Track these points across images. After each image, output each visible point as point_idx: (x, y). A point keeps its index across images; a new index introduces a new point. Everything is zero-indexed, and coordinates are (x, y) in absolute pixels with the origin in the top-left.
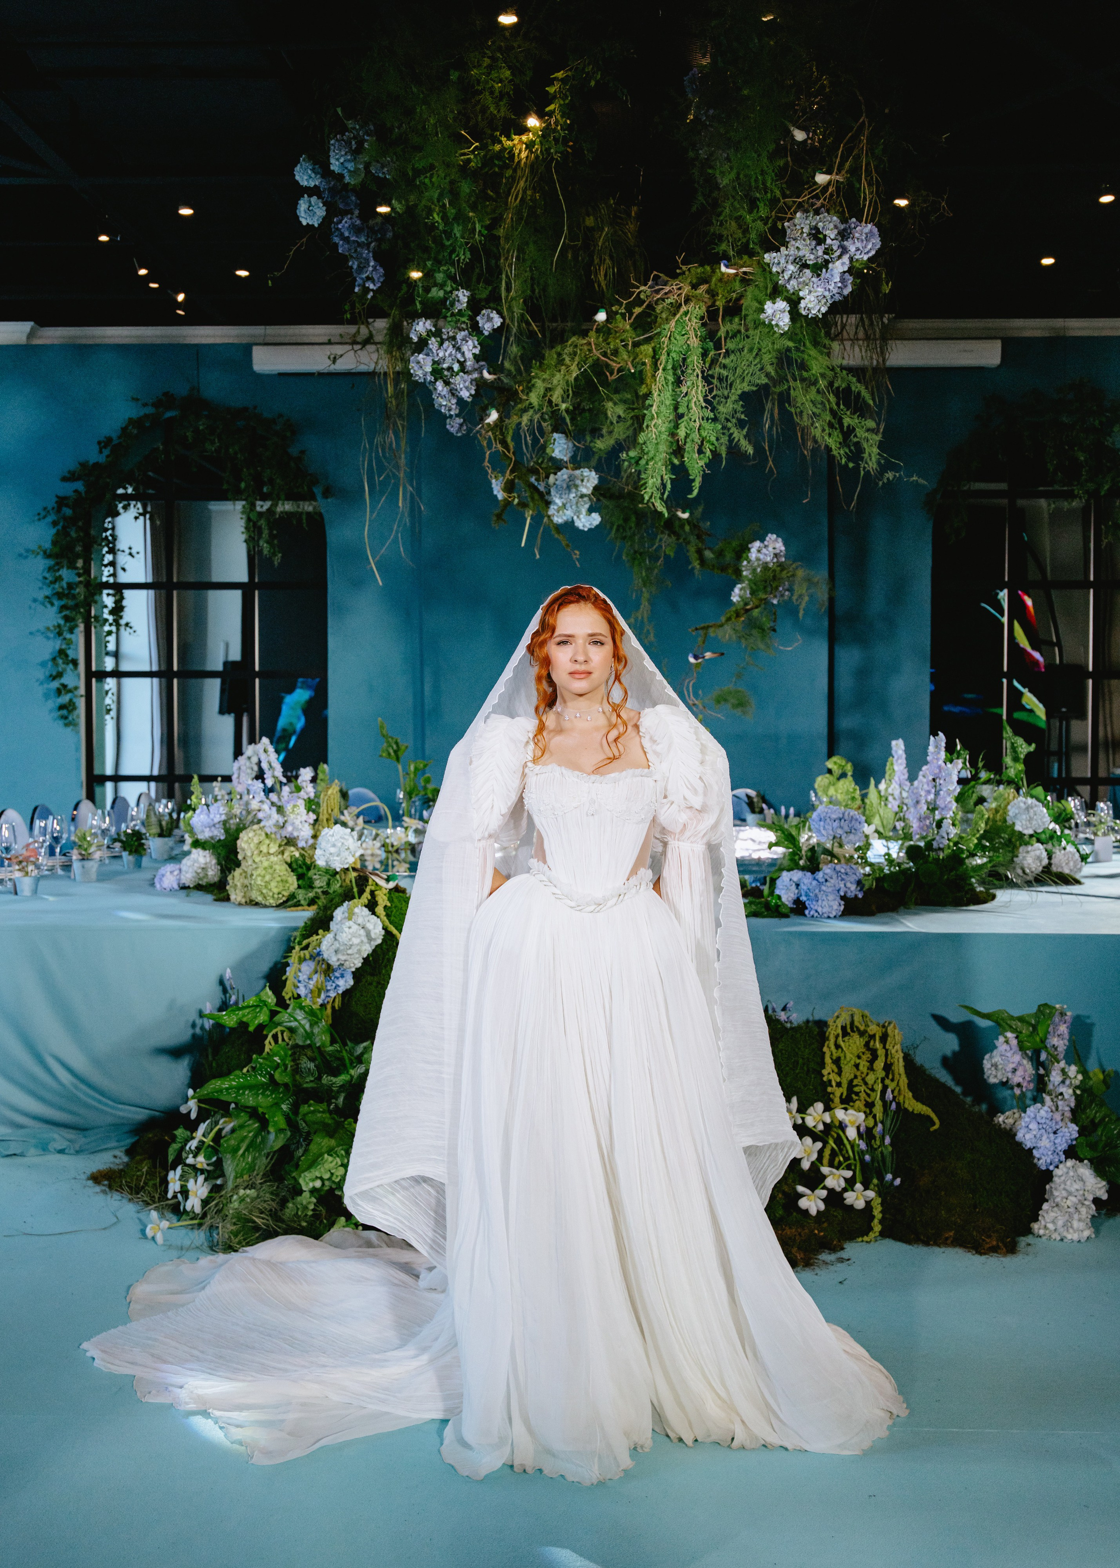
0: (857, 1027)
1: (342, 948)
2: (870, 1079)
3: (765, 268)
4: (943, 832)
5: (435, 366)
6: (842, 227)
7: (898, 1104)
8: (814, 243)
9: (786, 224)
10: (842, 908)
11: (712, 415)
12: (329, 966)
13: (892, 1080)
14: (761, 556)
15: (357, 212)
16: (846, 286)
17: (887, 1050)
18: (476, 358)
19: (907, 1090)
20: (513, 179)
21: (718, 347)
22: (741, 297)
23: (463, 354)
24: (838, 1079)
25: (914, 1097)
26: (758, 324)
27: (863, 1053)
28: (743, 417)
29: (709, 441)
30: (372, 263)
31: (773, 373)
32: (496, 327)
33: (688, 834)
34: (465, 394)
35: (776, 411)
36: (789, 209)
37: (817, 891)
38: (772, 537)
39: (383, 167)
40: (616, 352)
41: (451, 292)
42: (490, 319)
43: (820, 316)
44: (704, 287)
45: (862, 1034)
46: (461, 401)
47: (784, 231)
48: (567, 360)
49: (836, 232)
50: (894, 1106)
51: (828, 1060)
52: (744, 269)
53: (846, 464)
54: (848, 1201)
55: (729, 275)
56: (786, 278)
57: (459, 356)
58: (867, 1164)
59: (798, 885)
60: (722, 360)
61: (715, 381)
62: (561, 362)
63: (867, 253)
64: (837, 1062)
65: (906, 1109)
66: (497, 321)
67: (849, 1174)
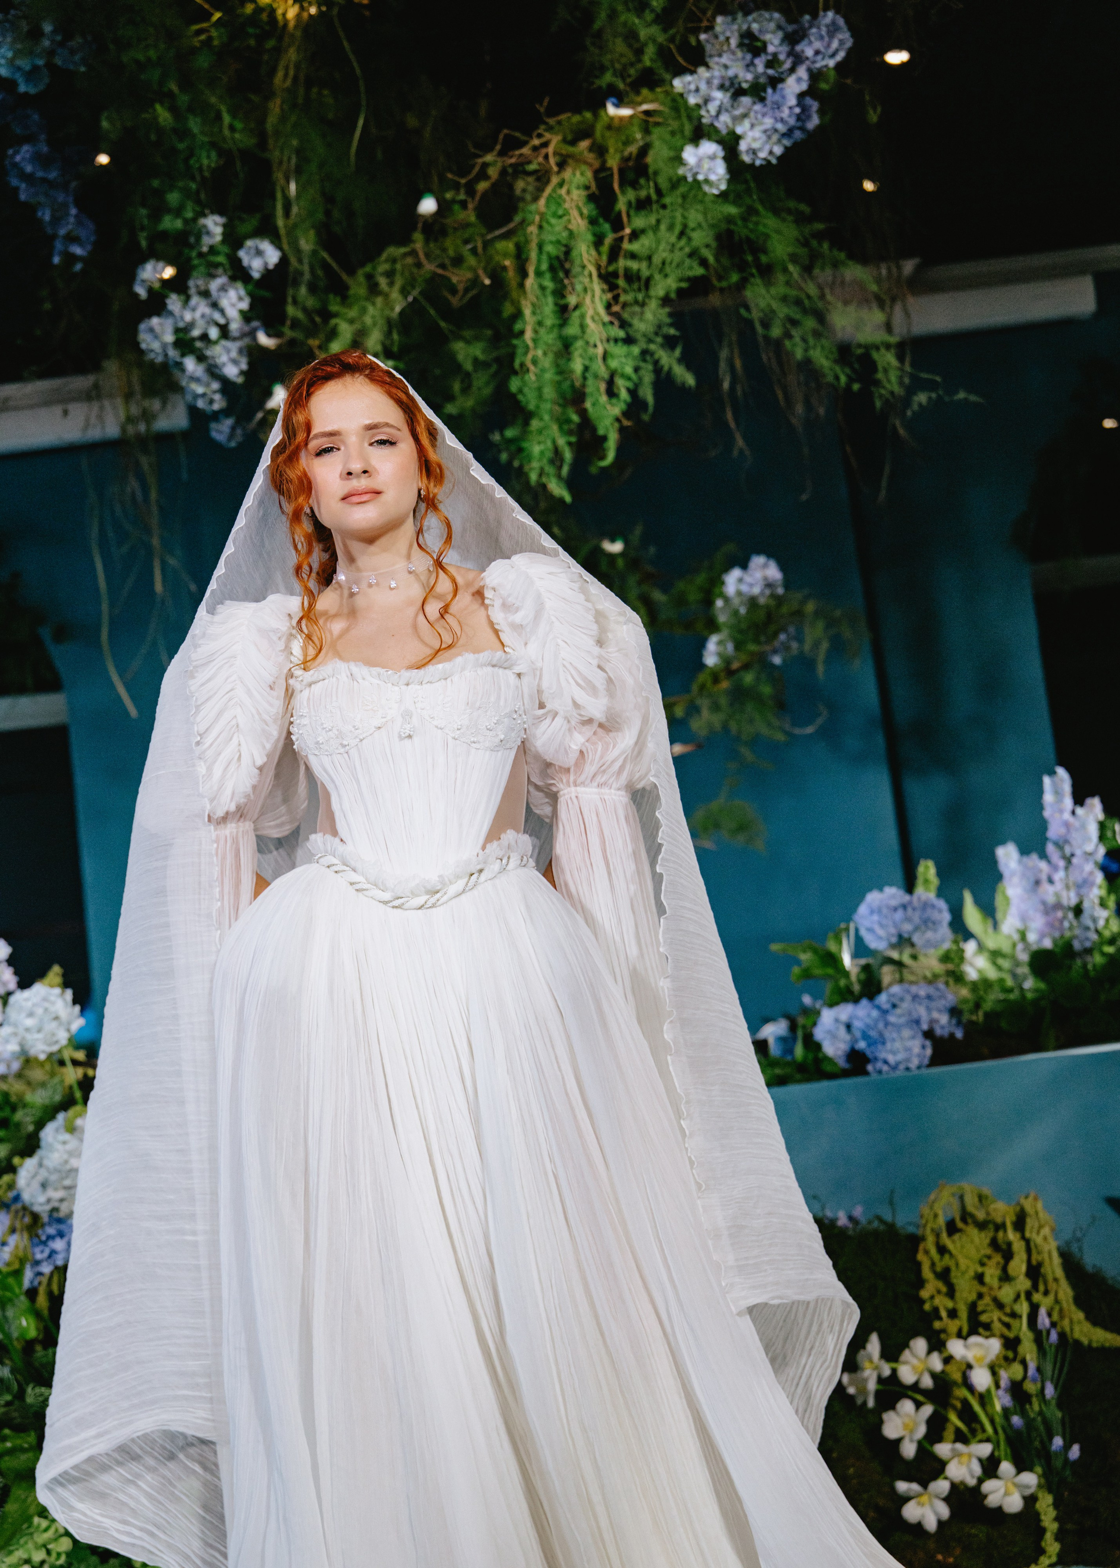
0: (972, 1216)
1: (54, 1178)
2: (1006, 1293)
3: (677, 102)
4: (1086, 920)
5: (181, 335)
6: (790, 28)
7: (1062, 1335)
8: (749, 57)
9: (703, 37)
10: (929, 1052)
11: (621, 334)
12: (35, 1217)
13: (1046, 1293)
14: (744, 588)
15: (43, 137)
16: (809, 117)
17: (1028, 1242)
18: (246, 317)
19: (1073, 1308)
20: (278, 51)
21: (617, 225)
22: (644, 150)
23: (222, 312)
24: (950, 1304)
25: (1088, 1318)
26: (677, 182)
27: (989, 1257)
28: (672, 331)
29: (623, 376)
30: (73, 211)
31: (711, 259)
32: (271, 267)
33: (590, 769)
34: (232, 371)
35: (738, 363)
36: (704, 12)
37: (881, 1025)
38: (757, 561)
39: (72, 52)
40: (458, 261)
41: (195, 220)
42: (259, 253)
43: (774, 161)
44: (584, 144)
45: (982, 1226)
46: (227, 386)
47: (700, 47)
48: (383, 282)
49: (780, 34)
50: (1054, 1336)
51: (927, 1273)
52: (645, 107)
53: (848, 387)
54: (992, 1501)
55: (621, 119)
56: (713, 112)
57: (217, 316)
58: (1018, 1432)
59: (849, 1027)
60: (626, 245)
61: (621, 282)
62: (373, 289)
63: (833, 55)
64: (944, 1275)
65: (1077, 1343)
66: (272, 256)
67: (985, 1450)
